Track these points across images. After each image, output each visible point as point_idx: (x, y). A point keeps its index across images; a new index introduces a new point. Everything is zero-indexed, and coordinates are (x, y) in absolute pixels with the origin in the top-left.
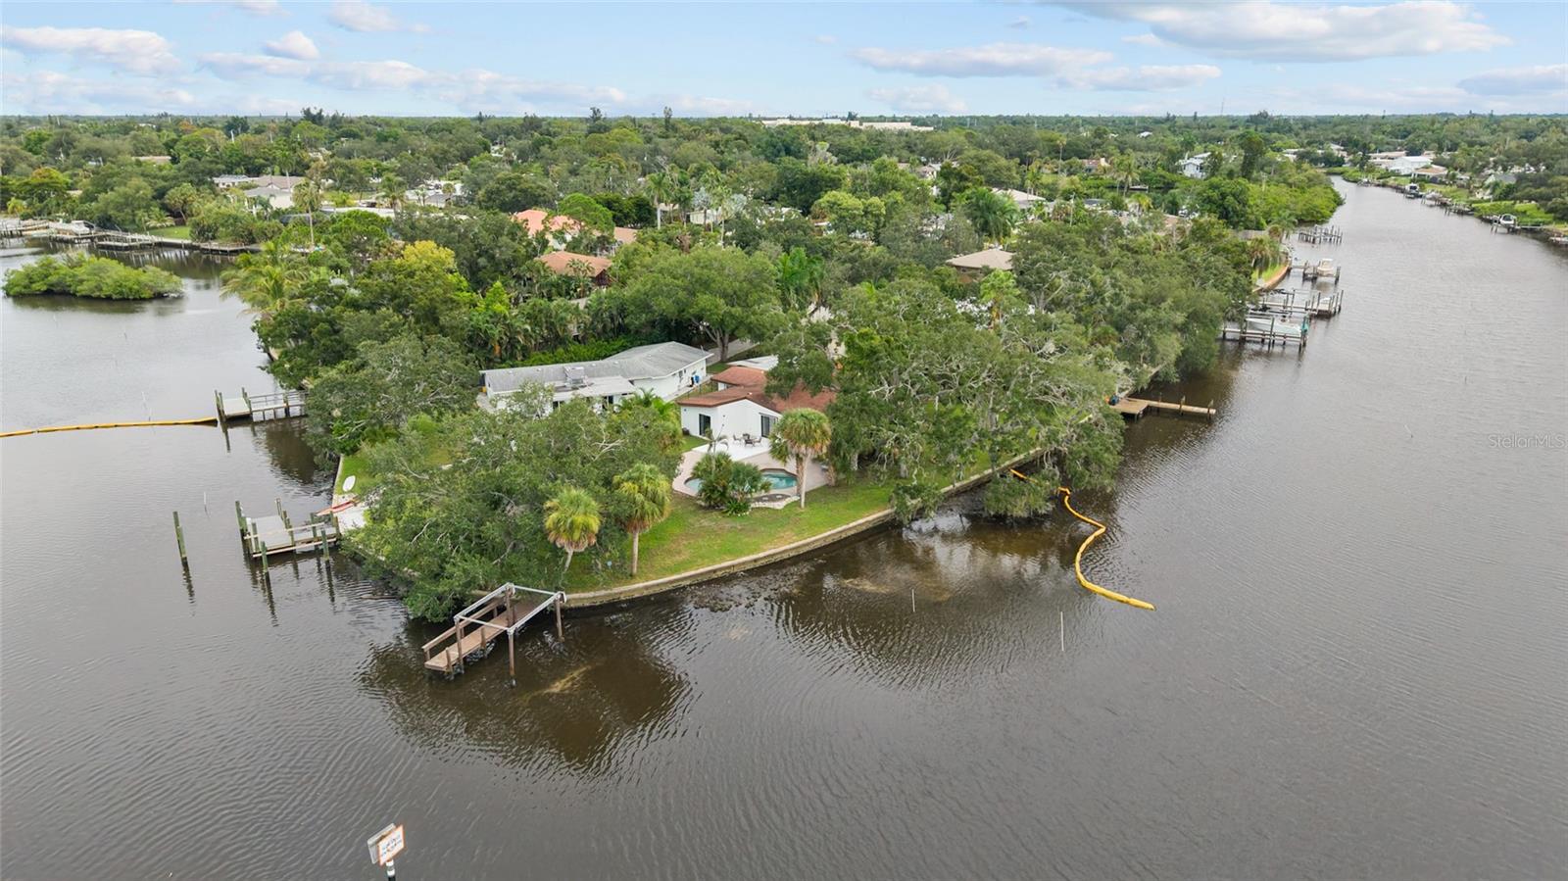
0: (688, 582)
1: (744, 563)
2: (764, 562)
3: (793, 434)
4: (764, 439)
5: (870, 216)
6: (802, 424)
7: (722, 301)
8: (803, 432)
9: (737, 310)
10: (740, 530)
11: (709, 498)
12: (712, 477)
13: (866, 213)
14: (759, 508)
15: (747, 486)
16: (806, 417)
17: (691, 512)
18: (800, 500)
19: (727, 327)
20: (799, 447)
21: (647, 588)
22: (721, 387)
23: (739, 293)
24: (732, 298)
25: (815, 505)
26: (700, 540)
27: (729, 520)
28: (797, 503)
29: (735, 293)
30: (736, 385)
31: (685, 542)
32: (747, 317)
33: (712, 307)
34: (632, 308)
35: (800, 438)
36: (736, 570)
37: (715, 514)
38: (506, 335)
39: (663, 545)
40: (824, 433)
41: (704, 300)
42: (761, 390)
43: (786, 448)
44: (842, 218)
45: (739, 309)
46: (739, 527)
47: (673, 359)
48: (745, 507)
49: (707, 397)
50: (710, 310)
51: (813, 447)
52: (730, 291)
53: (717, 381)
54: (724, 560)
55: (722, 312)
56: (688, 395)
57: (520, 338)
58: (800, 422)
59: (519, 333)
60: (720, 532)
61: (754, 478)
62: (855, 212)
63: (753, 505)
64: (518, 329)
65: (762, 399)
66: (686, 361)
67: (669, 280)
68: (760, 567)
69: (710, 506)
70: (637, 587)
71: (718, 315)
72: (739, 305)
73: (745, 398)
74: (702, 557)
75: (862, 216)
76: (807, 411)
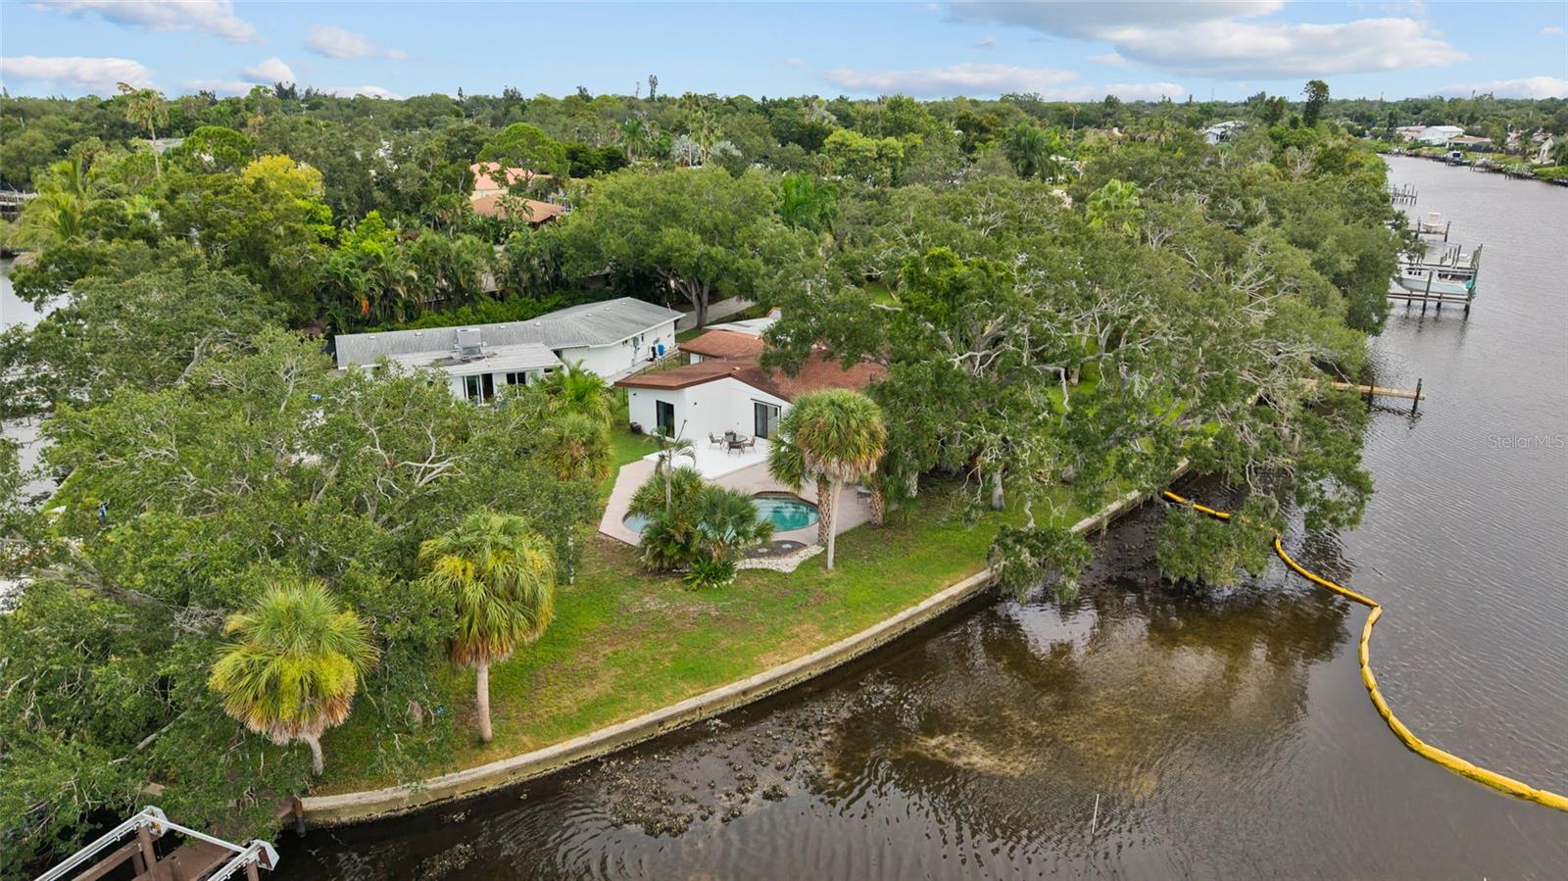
0: (605, 750)
1: (722, 700)
2: (761, 693)
3: (816, 438)
4: (759, 440)
5: (885, 160)
6: (832, 418)
7: (698, 237)
8: (834, 434)
9: (719, 251)
10: (718, 619)
11: (660, 555)
12: (666, 516)
13: (880, 156)
14: (751, 570)
15: (730, 533)
16: (840, 406)
17: (627, 580)
18: (826, 552)
19: (705, 274)
20: (827, 462)
21: (513, 771)
22: (695, 359)
23: (721, 228)
24: (711, 234)
25: (852, 563)
26: (638, 644)
27: (696, 596)
28: (819, 561)
29: (716, 227)
30: (715, 357)
31: (608, 651)
32: (734, 262)
33: (683, 246)
34: (572, 251)
35: (827, 446)
36: (705, 715)
37: (671, 585)
38: (379, 285)
39: (563, 658)
40: (873, 435)
41: (671, 235)
42: (755, 364)
43: (802, 463)
44: (851, 162)
45: (721, 249)
46: (714, 613)
47: (624, 319)
48: (727, 569)
49: (669, 375)
50: (678, 250)
51: (853, 462)
52: (708, 223)
53: (689, 352)
54: (680, 695)
55: (696, 253)
56: (644, 372)
57: (401, 290)
58: (829, 415)
59: (398, 282)
60: (677, 624)
61: (742, 517)
62: (867, 153)
63: (740, 565)
64: (398, 277)
65: (756, 377)
66: (642, 324)
67: (621, 207)
68: (754, 703)
69: (661, 568)
70: (493, 770)
71: (691, 257)
72: (721, 244)
73: (729, 375)
74: (637, 688)
75: (875, 160)
76: (839, 394)
